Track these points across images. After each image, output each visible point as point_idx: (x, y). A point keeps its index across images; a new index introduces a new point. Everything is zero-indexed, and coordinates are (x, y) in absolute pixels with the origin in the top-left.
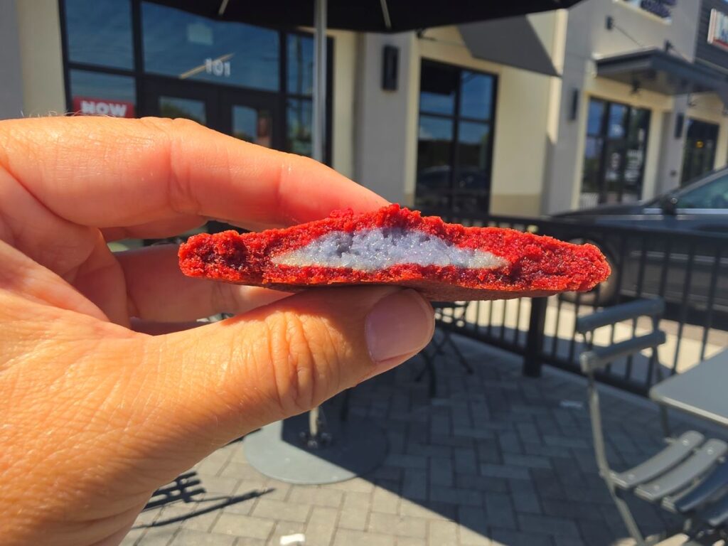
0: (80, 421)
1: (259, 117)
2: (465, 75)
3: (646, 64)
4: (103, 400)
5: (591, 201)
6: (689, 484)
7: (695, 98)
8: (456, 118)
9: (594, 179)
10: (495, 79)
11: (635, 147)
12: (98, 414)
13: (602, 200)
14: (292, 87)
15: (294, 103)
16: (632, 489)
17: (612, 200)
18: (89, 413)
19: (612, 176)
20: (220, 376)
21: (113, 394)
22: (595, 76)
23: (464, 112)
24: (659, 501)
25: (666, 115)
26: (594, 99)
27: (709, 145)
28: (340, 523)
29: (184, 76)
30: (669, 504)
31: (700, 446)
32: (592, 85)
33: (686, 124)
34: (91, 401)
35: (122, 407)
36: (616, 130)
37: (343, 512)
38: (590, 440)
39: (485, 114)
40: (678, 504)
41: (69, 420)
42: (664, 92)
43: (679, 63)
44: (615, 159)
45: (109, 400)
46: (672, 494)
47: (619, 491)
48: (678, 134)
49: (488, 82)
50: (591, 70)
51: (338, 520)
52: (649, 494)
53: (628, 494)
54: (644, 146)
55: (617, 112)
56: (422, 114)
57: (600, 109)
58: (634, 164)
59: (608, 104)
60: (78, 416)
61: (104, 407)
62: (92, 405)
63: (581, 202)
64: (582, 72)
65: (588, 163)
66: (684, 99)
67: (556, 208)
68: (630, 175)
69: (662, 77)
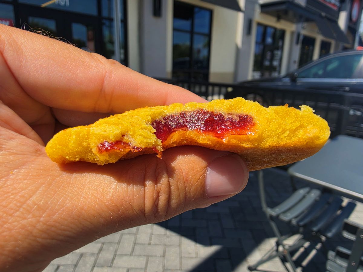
0: (12, 209)
1: (88, 30)
2: (196, 10)
3: (283, 7)
4: (31, 197)
5: (257, 75)
6: (303, 212)
7: (305, 25)
8: (192, 33)
9: (259, 65)
10: (211, 12)
11: (277, 49)
12: (25, 206)
13: (262, 75)
14: (105, 13)
15: (107, 23)
16: (278, 216)
17: (267, 75)
18: (18, 204)
19: (267, 63)
20: (109, 192)
21: (37, 194)
22: (260, 12)
23: (196, 29)
24: (290, 221)
25: (292, 33)
26: (259, 24)
27: (311, 48)
28: (137, 241)
29: (44, 5)
30: (294, 222)
31: (308, 193)
32: (258, 17)
33: (301, 38)
34: (21, 196)
35: (41, 203)
36: (269, 40)
37: (138, 236)
38: (258, 191)
39: (206, 31)
40: (298, 222)
41: (5, 207)
42: (291, 21)
43: (298, 6)
44: (268, 55)
45: (34, 198)
46: (296, 217)
47: (272, 218)
48: (297, 43)
49: (207, 14)
50: (258, 10)
51: (136, 239)
52: (286, 218)
53: (276, 219)
54: (282, 48)
55: (270, 31)
56: (175, 30)
57: (262, 29)
58: (278, 57)
59: (266, 27)
60: (12, 205)
61: (30, 202)
62: (22, 200)
63: (253, 76)
64: (253, 10)
65: (256, 56)
66: (300, 25)
67: (241, 79)
68: (275, 63)
69: (291, 13)
